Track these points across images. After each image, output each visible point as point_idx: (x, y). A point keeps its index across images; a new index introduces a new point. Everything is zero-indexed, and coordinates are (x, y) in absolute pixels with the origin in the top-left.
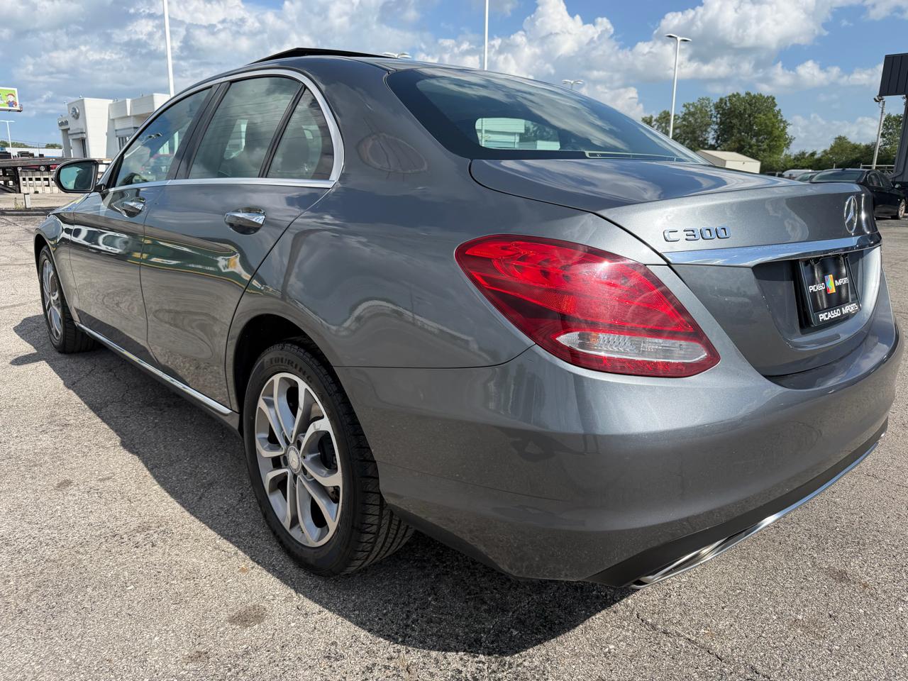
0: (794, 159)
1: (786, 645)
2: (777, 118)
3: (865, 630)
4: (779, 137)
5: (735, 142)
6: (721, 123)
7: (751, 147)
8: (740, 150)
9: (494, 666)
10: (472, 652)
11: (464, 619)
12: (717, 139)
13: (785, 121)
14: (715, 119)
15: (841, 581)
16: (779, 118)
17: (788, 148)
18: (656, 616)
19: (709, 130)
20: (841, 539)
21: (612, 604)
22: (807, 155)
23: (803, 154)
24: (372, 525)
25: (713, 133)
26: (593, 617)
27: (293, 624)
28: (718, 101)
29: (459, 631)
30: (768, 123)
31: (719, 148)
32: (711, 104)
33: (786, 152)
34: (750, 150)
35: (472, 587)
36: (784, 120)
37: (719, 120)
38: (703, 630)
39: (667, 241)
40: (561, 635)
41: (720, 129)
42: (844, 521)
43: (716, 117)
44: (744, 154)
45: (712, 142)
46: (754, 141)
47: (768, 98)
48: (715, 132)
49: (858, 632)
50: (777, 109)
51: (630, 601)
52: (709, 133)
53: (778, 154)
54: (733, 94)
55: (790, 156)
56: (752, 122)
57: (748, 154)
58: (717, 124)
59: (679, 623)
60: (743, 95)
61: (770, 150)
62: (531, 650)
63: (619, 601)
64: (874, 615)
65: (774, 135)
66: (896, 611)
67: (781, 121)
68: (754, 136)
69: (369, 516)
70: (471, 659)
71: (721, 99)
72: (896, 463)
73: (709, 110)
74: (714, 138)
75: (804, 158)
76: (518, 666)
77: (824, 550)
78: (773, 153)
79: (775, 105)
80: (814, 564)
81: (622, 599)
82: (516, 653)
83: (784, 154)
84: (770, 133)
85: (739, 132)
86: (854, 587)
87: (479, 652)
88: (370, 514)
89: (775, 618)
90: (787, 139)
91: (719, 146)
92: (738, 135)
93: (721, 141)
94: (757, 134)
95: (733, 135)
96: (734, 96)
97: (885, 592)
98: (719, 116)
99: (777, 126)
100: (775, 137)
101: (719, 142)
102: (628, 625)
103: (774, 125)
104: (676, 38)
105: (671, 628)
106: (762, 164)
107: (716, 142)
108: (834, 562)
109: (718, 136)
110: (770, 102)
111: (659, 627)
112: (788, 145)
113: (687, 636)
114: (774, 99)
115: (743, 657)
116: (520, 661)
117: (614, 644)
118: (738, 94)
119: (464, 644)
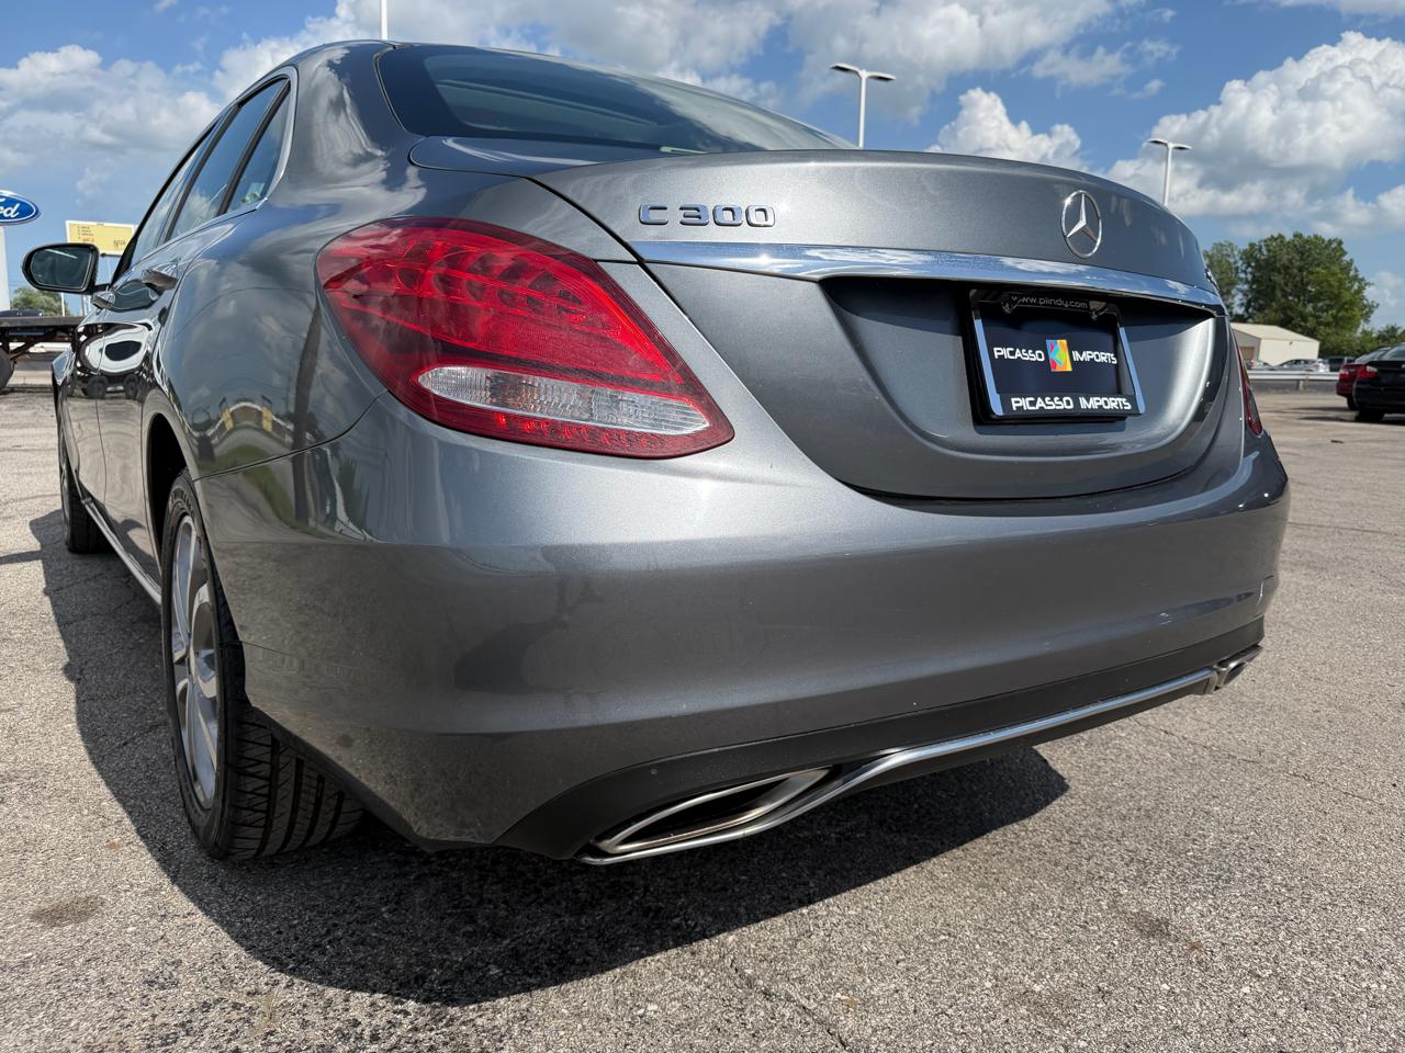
0: (1378, 338)
1: (984, 1031)
2: (1348, 273)
3: (1155, 1019)
4: (1352, 304)
5: (1276, 311)
6: (1255, 280)
7: (1304, 319)
8: (1286, 323)
9: (421, 1021)
10: (398, 995)
11: (421, 943)
12: (1248, 305)
13: (1363, 279)
14: (1242, 275)
15: (1151, 934)
16: (1352, 273)
17: (1367, 321)
18: (765, 965)
19: (1233, 292)
20: (1189, 869)
21: (695, 941)
22: (1400, 331)
23: (1393, 329)
24: (260, 762)
25: (1240, 296)
26: (649, 959)
27: (130, 929)
28: (1247, 247)
29: (399, 962)
30: (1332, 282)
31: (1250, 320)
32: (1236, 253)
33: (1363, 326)
34: (1302, 324)
35: (468, 897)
36: (1360, 277)
37: (1250, 277)
38: (838, 995)
39: (642, 223)
40: (572, 980)
41: (1251, 290)
42: (1210, 843)
43: (1245, 272)
44: (1293, 329)
45: (1240, 311)
46: (1310, 308)
47: (1330, 242)
48: (1245, 295)
49: (1139, 1020)
50: (1346, 258)
51: (731, 938)
52: (1233, 296)
53: (1350, 330)
54: (1272, 237)
55: (1372, 333)
56: (1305, 280)
57: (1299, 330)
58: (1247, 282)
59: (801, 980)
60: (1289, 236)
61: (1337, 324)
62: (502, 1001)
63: (712, 936)
64: (1187, 995)
65: (1344, 300)
66: (1233, 992)
67: (1355, 278)
68: (1309, 302)
69: (251, 745)
70: (389, 1006)
71: (1252, 245)
72: (1359, 760)
73: (1232, 260)
74: (1242, 305)
75: (1394, 337)
76: (464, 1023)
77: (1145, 884)
78: (1343, 328)
79: (1344, 253)
80: (1113, 905)
81: (719, 933)
82: (475, 1002)
83: (1360, 330)
84: (1337, 297)
85: (1285, 295)
86: (1171, 947)
87: (412, 995)
88: (253, 742)
89: (988, 985)
90: (1365, 306)
91: (1250, 317)
92: (1283, 300)
93: (1254, 309)
94: (1314, 299)
95: (1274, 300)
96: (1272, 239)
97: (1229, 958)
98: (1250, 269)
99: (1348, 285)
100: (1346, 303)
101: (1250, 310)
102: (704, 976)
103: (1341, 282)
104: (1166, 144)
105: (782, 987)
106: (1321, 346)
107: (1247, 310)
108: (1153, 906)
109: (1249, 302)
110: (1334, 250)
111: (761, 982)
112: (1366, 317)
113: (804, 1002)
114: (1340, 243)
115: (887, 1045)
116: (472, 1015)
117: (659, 1004)
118: (1281, 236)
119: (394, 981)
